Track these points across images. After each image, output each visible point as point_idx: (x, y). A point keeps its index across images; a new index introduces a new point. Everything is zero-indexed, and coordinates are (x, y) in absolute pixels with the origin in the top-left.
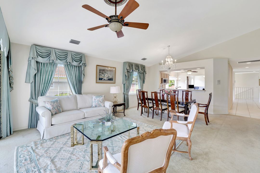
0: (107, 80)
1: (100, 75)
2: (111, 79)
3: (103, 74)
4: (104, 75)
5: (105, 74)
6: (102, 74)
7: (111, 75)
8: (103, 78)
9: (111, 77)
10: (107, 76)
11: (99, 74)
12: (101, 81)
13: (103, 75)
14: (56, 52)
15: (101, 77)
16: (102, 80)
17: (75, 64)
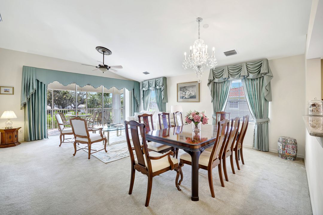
0: (189, 98)
1: (181, 94)
2: (193, 96)
4: (185, 93)
5: (186, 92)
6: (183, 92)
7: (194, 91)
8: (184, 97)
9: (193, 95)
10: (188, 93)
11: (180, 92)
12: (182, 100)
15: (182, 96)
17: (158, 87)
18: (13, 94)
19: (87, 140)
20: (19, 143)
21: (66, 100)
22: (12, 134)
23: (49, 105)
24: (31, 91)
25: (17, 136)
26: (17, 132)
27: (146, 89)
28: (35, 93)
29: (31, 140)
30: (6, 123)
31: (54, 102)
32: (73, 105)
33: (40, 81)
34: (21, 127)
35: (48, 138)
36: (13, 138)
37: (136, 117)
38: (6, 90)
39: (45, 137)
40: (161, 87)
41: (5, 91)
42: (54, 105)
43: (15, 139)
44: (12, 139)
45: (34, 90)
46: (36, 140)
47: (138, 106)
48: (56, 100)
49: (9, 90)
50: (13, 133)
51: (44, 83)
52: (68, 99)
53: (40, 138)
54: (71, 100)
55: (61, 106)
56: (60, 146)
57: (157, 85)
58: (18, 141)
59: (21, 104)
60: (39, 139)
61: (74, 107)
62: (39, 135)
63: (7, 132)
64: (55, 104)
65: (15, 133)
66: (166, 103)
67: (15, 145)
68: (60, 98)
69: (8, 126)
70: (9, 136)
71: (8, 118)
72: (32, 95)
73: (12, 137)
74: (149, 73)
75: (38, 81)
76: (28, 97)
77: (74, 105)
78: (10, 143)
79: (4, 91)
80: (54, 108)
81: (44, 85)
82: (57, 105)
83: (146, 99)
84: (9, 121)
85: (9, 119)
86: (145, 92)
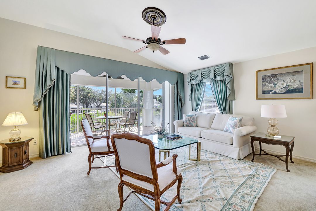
0: (284, 93)
1: (265, 86)
2: (295, 89)
3: (272, 83)
4: (275, 85)
5: (276, 83)
6: (270, 83)
7: (297, 81)
8: (272, 91)
9: (295, 87)
10: (282, 84)
11: (262, 85)
12: (266, 96)
13: (272, 85)
14: (202, 72)
15: (266, 89)
16: (269, 93)
17: (218, 78)
18: (25, 88)
19: (151, 188)
20: (31, 163)
21: (89, 99)
22: (18, 149)
23: (75, 103)
24: (49, 83)
25: (26, 152)
26: (28, 145)
27: (197, 82)
28: (54, 87)
29: (47, 156)
30: (10, 132)
31: (80, 101)
32: (95, 104)
33: (61, 69)
34: (33, 138)
35: (71, 151)
36: (20, 156)
37: (186, 121)
38: (16, 81)
39: (67, 151)
40: (225, 77)
41: (14, 84)
42: (79, 104)
43: (24, 156)
44: (18, 158)
45: (53, 82)
46: (55, 155)
47: (183, 105)
48: (82, 99)
49: (19, 82)
50: (20, 148)
51: (66, 72)
52: (92, 98)
53: (61, 152)
54: (94, 99)
55: (85, 105)
56: (88, 174)
57: (218, 75)
58: (28, 159)
59: (34, 103)
60: (58, 154)
61: (96, 105)
62: (60, 149)
63: (10, 147)
64: (80, 102)
65: (24, 148)
66: (232, 101)
67: (23, 168)
68: (85, 97)
69: (13, 137)
70: (13, 153)
71: (14, 125)
72: (50, 89)
73: (18, 155)
74: (208, 58)
75: (58, 69)
76: (43, 92)
77: (97, 104)
78: (16, 164)
79: (12, 83)
80: (79, 106)
81: (67, 74)
82: (82, 104)
83: (196, 95)
84: (16, 129)
85: (16, 127)
86: (194, 86)
